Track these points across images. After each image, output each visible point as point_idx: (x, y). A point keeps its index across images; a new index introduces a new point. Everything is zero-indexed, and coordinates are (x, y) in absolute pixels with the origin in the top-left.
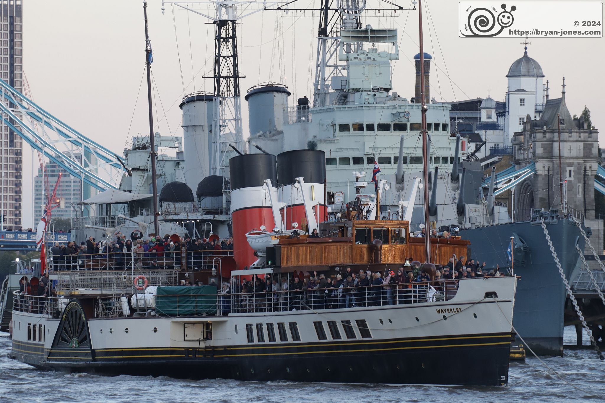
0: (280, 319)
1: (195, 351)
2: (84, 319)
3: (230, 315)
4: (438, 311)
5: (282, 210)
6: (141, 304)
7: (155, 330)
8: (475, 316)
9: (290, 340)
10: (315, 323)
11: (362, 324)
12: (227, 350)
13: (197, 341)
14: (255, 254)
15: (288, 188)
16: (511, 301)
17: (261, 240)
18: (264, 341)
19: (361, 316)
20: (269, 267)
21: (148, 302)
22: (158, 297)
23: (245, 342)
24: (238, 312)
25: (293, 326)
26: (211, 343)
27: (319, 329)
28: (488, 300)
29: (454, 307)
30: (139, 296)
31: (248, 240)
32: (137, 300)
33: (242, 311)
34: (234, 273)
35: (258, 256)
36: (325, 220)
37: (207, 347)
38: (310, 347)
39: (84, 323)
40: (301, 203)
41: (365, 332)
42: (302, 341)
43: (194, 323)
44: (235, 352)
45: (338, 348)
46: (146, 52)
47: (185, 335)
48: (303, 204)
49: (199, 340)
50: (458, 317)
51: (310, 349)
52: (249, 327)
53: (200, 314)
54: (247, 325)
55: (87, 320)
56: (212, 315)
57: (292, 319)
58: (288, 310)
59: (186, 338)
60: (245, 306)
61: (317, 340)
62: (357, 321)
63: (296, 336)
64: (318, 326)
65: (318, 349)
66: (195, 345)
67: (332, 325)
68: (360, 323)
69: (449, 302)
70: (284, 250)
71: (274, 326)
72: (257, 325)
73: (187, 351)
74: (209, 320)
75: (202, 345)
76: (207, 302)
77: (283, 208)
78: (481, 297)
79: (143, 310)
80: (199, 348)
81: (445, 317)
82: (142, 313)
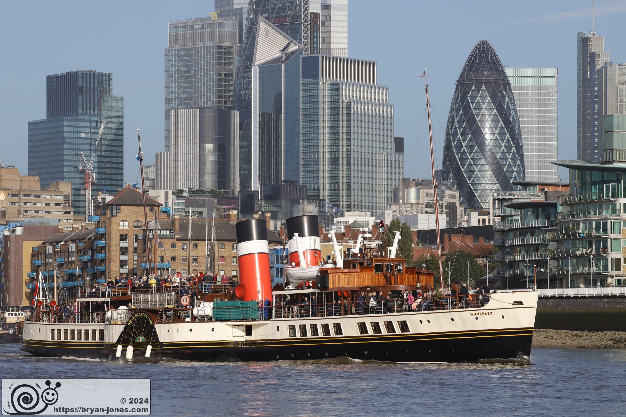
4: (472, 314)
6: (201, 313)
7: (213, 330)
8: (503, 317)
9: (333, 335)
10: (360, 323)
11: (403, 323)
12: (268, 342)
16: (533, 307)
18: (306, 336)
19: (402, 318)
21: (206, 312)
22: (215, 309)
25: (336, 326)
26: (250, 338)
27: (361, 327)
28: (515, 306)
29: (486, 312)
32: (198, 311)
33: (285, 317)
37: (246, 341)
38: (352, 339)
39: (152, 326)
41: (405, 329)
42: (344, 335)
43: (238, 325)
47: (233, 333)
49: (241, 336)
53: (241, 320)
54: (289, 326)
55: (154, 324)
61: (359, 335)
62: (398, 322)
65: (359, 340)
67: (375, 324)
70: (331, 277)
71: (318, 326)
72: (300, 326)
73: (237, 343)
74: (250, 323)
75: (242, 339)
78: (509, 304)
79: (203, 317)
81: (477, 318)
82: (203, 319)
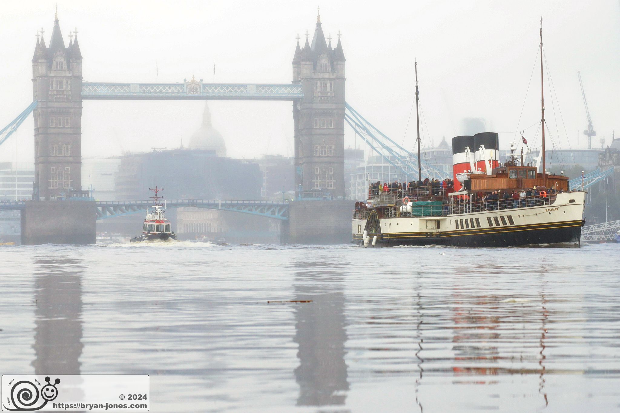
0: (471, 217)
1: (431, 234)
2: (378, 219)
3: (448, 215)
4: (547, 210)
5: (475, 164)
6: (405, 211)
7: (412, 224)
8: (564, 212)
9: (476, 227)
10: (487, 218)
11: (510, 218)
12: (446, 233)
13: (432, 229)
14: (461, 185)
15: (477, 152)
16: (581, 204)
17: (462, 177)
18: (464, 228)
19: (509, 214)
20: (466, 190)
21: (408, 210)
22: (413, 207)
23: (455, 229)
24: (452, 214)
25: (477, 220)
26: (440, 230)
27: (489, 221)
28: (571, 203)
29: (554, 208)
30: (404, 206)
31: (456, 177)
32: (403, 208)
33: (454, 213)
34: (450, 194)
35: (462, 186)
36: (495, 167)
37: (437, 232)
38: (485, 230)
39: (378, 221)
40: (483, 160)
41: (511, 222)
42: (481, 227)
43: (431, 220)
44: (451, 234)
45: (499, 230)
46: (416, 87)
47: (426, 226)
48: (484, 160)
49: (433, 229)
50: (555, 212)
51: (486, 231)
52: (457, 221)
53: (433, 216)
54: (456, 220)
55: (379, 219)
56: (440, 216)
57: (476, 216)
58: (474, 212)
59: (427, 228)
60: (455, 210)
61: (489, 227)
62: (507, 216)
63: (479, 225)
64: (489, 219)
65: (489, 231)
66: (431, 231)
67: (496, 219)
68: (509, 217)
69: (552, 205)
70: (473, 181)
71: (468, 220)
72: (460, 220)
73: (427, 234)
74: (438, 218)
75: (435, 231)
76: (437, 209)
77: (476, 163)
78: (567, 202)
79: (406, 213)
80: (433, 233)
81: (550, 213)
82: (405, 215)
